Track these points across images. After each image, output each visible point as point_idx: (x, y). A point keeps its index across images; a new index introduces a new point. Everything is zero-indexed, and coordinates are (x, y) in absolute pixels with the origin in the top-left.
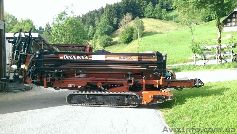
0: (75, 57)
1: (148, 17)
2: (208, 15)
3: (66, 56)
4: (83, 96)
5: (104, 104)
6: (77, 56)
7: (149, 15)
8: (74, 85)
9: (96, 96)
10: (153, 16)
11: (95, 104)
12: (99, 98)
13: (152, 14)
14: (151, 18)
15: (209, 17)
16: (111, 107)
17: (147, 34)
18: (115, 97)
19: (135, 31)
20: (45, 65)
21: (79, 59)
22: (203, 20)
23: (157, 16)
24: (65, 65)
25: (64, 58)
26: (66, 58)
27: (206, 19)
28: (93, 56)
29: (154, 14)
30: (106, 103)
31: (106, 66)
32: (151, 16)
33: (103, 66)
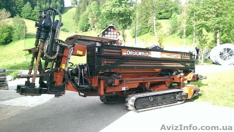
0: (137, 53)
1: (26, 18)
2: (85, 26)
3: (129, 51)
4: (146, 99)
5: (162, 104)
6: (139, 52)
7: (27, 16)
8: (127, 87)
9: (157, 97)
10: (32, 18)
11: (156, 105)
12: (159, 98)
13: (30, 15)
14: (29, 19)
15: (86, 28)
16: (169, 106)
17: (30, 36)
18: (170, 96)
19: (15, 31)
20: (106, 62)
21: (141, 55)
22: (81, 30)
23: (37, 18)
24: (126, 63)
25: (127, 54)
26: (129, 54)
27: (83, 29)
28: (152, 52)
29: (33, 16)
30: (164, 103)
31: (160, 63)
32: (29, 17)
33: (157, 63)
